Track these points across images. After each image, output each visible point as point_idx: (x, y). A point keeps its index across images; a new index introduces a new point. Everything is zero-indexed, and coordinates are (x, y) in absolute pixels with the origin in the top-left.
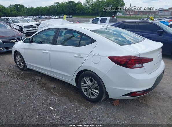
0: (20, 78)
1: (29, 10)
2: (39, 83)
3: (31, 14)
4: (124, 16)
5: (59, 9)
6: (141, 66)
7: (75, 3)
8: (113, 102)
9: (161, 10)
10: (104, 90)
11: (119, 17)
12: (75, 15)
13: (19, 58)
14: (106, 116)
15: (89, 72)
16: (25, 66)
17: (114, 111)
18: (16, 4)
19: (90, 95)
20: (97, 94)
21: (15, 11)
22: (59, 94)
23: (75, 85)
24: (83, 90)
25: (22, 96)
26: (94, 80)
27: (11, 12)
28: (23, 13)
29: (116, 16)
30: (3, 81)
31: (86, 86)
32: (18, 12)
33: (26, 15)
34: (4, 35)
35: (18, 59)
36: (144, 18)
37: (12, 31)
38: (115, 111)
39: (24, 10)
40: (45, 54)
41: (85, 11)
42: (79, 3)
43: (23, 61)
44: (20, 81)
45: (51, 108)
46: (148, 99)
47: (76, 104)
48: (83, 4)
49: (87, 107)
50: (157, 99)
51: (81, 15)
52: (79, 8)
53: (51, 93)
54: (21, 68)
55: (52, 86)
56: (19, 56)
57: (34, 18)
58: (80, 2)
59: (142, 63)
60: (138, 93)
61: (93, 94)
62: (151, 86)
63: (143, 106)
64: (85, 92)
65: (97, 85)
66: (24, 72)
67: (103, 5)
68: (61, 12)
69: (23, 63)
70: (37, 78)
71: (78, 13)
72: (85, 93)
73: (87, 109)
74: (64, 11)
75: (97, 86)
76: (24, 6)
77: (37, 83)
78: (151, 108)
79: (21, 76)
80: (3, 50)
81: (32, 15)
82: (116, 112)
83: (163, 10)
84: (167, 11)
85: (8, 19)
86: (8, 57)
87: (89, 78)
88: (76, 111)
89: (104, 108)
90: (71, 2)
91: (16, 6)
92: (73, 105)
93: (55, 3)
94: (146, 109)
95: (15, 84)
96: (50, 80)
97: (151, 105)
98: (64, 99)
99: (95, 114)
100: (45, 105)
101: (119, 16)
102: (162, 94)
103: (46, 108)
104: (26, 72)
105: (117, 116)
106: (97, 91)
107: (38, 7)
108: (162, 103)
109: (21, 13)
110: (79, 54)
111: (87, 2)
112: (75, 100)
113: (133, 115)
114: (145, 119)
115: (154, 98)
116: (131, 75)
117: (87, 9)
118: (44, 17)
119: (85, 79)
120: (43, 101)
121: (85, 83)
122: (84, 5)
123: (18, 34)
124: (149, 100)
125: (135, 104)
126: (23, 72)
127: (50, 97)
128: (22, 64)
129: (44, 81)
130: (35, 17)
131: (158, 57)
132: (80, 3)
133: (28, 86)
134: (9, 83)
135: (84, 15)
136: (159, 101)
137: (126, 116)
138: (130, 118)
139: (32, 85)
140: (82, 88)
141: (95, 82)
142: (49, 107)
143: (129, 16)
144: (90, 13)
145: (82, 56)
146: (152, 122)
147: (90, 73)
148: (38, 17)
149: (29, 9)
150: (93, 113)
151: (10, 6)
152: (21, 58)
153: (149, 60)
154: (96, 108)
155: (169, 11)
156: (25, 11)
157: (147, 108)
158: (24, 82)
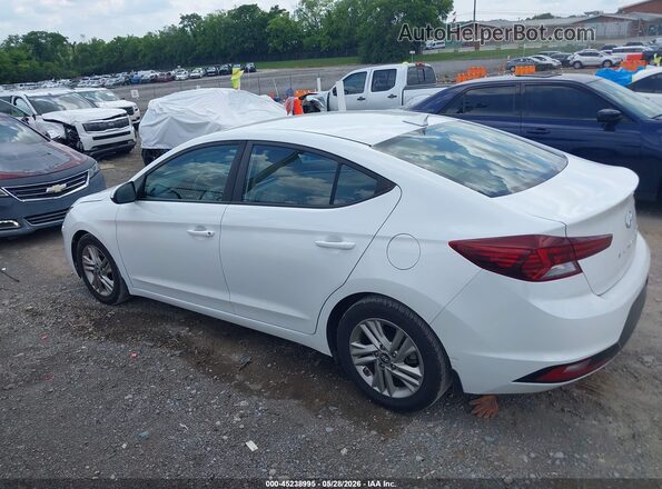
0: (107, 337)
1: (86, 51)
2: (187, 350)
3: (94, 67)
4: (451, 50)
5: (200, 39)
6: (573, 269)
7: (263, 13)
8: (472, 403)
9: (591, 16)
10: (443, 366)
11: (433, 55)
12: (263, 60)
13: (92, 259)
14: (459, 461)
15: (380, 300)
16: (122, 286)
17: (483, 439)
18: (33, 33)
19: (386, 386)
20: (417, 382)
21: (29, 58)
22: (266, 386)
23: (325, 350)
24: (360, 369)
25: (131, 407)
26: (400, 332)
27: (16, 63)
28: (61, 66)
29: (425, 52)
30: (47, 353)
31: (370, 354)
32: (41, 65)
33: (74, 73)
34: (18, 171)
35: (92, 263)
36: (529, 52)
37: (47, 150)
38: (488, 439)
39: (65, 54)
40: (201, 239)
41: (304, 41)
42: (276, 11)
43: (110, 270)
44: (112, 347)
45: (252, 446)
46: (599, 384)
47: (340, 422)
48: (292, 13)
49: (382, 430)
50: (633, 380)
51: (289, 59)
52: (279, 33)
53: (237, 386)
54: (104, 293)
55: (236, 357)
56: (92, 250)
57: (107, 83)
58: (280, 8)
59: (575, 259)
60: (569, 368)
61: (399, 383)
62: (614, 340)
63: (586, 413)
64: (367, 373)
65: (413, 349)
66: (116, 309)
67: (369, 13)
68: (210, 53)
69: (110, 276)
70: (172, 330)
71: (276, 50)
72: (369, 380)
73: (382, 438)
74: (222, 47)
75: (415, 353)
76: (64, 39)
77: (178, 353)
78: (615, 416)
79: (111, 326)
80: (21, 225)
81: (99, 73)
82: (493, 443)
83: (601, 18)
84: (615, 19)
85: (17, 98)
86: (44, 253)
87: (379, 324)
88: (344, 451)
89: (447, 432)
90: (245, 10)
91: (32, 39)
92: (329, 429)
93: (183, 18)
94: (599, 421)
95: (95, 362)
96: (225, 333)
97: (616, 406)
98: (291, 407)
99: (419, 458)
100: (225, 437)
101: (436, 52)
102: (646, 359)
103: (233, 447)
104: (125, 310)
105: (498, 459)
106: (416, 371)
107: (119, 39)
108: (654, 394)
109: (54, 66)
110: (336, 237)
111: (308, 7)
112: (332, 409)
113: (555, 450)
114: (601, 461)
115: (621, 375)
116: (543, 305)
117: (309, 34)
118: (148, 74)
119: (364, 327)
120: (214, 420)
121: (366, 341)
122: (297, 20)
123: (72, 159)
124: (604, 386)
125: (558, 405)
126: (112, 311)
127: (236, 401)
128: (108, 280)
129: (201, 340)
130: (109, 80)
131: (628, 227)
132: (281, 12)
133: (146, 365)
134: (71, 359)
135: (298, 58)
136: (640, 388)
137: (533, 455)
138: (549, 462)
139: (160, 359)
140: (356, 360)
141: (405, 338)
142: (243, 444)
143: (472, 49)
144: (324, 46)
145: (346, 243)
146: (630, 470)
147: (382, 304)
148: (121, 77)
149: (83, 47)
150: (409, 452)
151: (11, 39)
152: (102, 258)
153: (600, 244)
154: (416, 431)
155: (623, 20)
156: (71, 58)
157: (601, 417)
158: (129, 352)
